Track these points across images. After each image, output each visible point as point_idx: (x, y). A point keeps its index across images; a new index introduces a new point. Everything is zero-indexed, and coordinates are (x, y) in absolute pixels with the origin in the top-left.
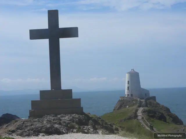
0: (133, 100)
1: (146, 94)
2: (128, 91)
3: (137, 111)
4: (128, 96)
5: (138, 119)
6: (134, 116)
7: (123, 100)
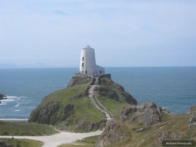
0: (87, 77)
1: (101, 72)
2: (83, 68)
3: (89, 88)
4: (82, 73)
5: (88, 98)
6: (85, 94)
7: (77, 77)
